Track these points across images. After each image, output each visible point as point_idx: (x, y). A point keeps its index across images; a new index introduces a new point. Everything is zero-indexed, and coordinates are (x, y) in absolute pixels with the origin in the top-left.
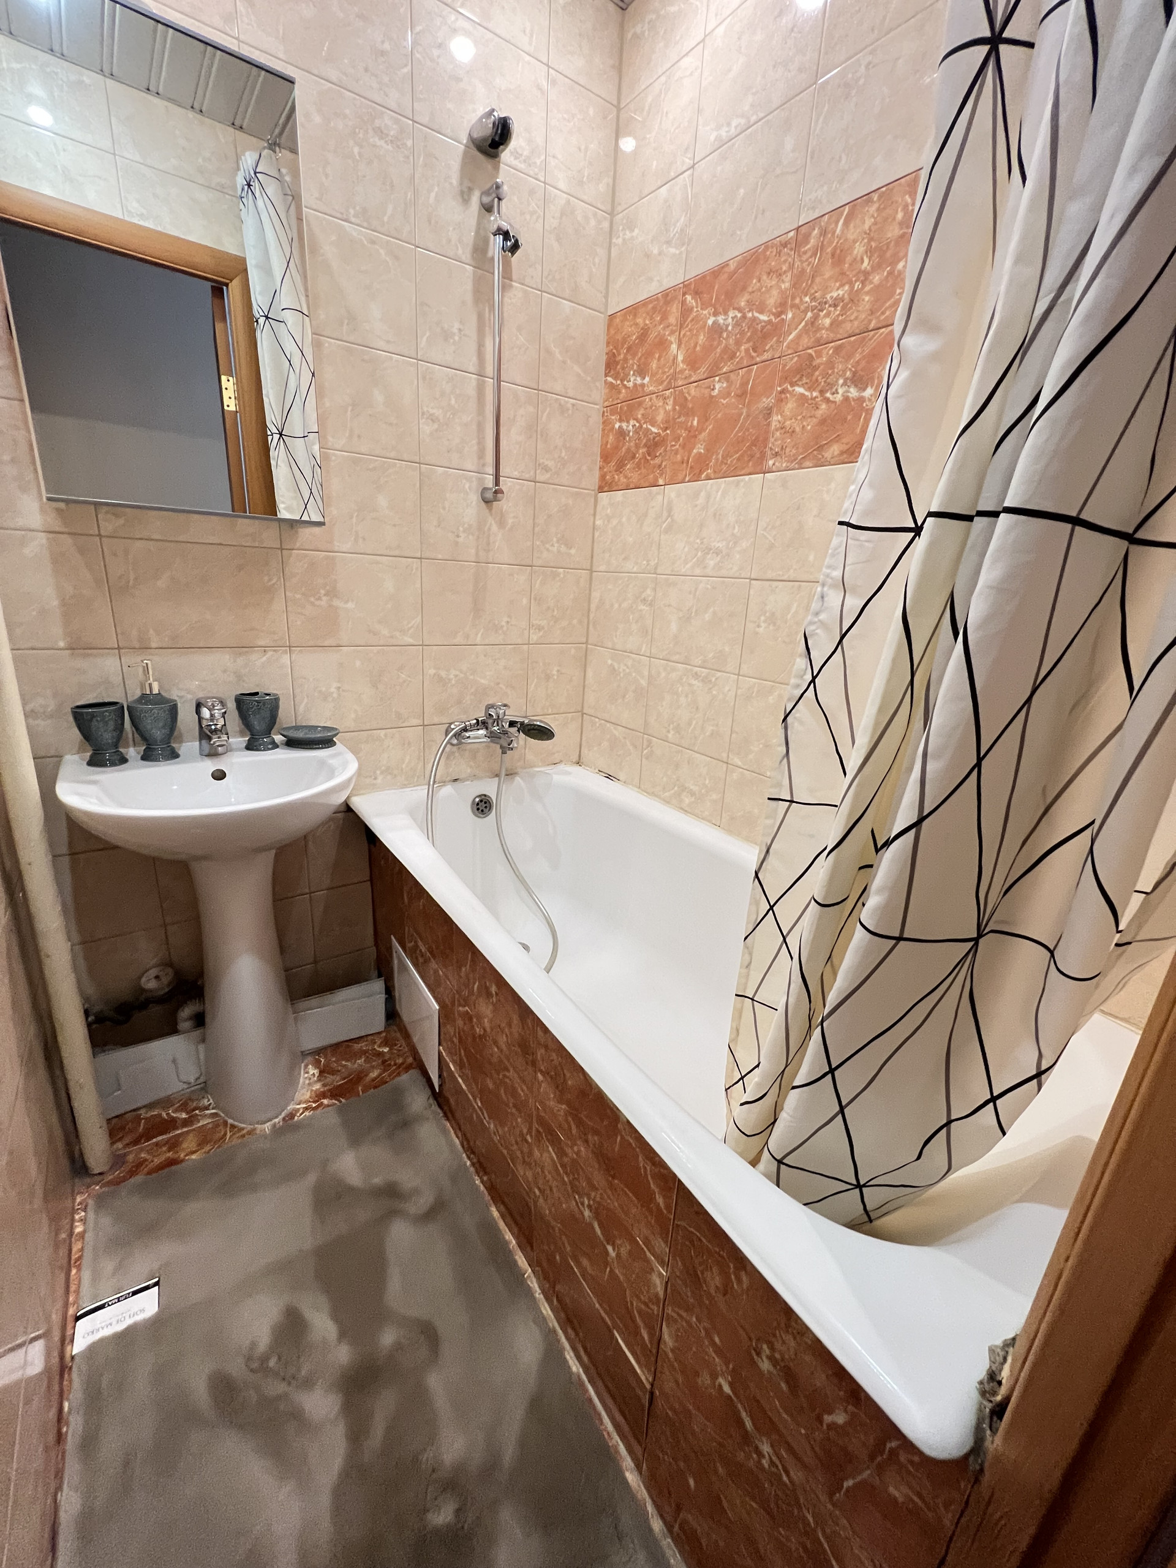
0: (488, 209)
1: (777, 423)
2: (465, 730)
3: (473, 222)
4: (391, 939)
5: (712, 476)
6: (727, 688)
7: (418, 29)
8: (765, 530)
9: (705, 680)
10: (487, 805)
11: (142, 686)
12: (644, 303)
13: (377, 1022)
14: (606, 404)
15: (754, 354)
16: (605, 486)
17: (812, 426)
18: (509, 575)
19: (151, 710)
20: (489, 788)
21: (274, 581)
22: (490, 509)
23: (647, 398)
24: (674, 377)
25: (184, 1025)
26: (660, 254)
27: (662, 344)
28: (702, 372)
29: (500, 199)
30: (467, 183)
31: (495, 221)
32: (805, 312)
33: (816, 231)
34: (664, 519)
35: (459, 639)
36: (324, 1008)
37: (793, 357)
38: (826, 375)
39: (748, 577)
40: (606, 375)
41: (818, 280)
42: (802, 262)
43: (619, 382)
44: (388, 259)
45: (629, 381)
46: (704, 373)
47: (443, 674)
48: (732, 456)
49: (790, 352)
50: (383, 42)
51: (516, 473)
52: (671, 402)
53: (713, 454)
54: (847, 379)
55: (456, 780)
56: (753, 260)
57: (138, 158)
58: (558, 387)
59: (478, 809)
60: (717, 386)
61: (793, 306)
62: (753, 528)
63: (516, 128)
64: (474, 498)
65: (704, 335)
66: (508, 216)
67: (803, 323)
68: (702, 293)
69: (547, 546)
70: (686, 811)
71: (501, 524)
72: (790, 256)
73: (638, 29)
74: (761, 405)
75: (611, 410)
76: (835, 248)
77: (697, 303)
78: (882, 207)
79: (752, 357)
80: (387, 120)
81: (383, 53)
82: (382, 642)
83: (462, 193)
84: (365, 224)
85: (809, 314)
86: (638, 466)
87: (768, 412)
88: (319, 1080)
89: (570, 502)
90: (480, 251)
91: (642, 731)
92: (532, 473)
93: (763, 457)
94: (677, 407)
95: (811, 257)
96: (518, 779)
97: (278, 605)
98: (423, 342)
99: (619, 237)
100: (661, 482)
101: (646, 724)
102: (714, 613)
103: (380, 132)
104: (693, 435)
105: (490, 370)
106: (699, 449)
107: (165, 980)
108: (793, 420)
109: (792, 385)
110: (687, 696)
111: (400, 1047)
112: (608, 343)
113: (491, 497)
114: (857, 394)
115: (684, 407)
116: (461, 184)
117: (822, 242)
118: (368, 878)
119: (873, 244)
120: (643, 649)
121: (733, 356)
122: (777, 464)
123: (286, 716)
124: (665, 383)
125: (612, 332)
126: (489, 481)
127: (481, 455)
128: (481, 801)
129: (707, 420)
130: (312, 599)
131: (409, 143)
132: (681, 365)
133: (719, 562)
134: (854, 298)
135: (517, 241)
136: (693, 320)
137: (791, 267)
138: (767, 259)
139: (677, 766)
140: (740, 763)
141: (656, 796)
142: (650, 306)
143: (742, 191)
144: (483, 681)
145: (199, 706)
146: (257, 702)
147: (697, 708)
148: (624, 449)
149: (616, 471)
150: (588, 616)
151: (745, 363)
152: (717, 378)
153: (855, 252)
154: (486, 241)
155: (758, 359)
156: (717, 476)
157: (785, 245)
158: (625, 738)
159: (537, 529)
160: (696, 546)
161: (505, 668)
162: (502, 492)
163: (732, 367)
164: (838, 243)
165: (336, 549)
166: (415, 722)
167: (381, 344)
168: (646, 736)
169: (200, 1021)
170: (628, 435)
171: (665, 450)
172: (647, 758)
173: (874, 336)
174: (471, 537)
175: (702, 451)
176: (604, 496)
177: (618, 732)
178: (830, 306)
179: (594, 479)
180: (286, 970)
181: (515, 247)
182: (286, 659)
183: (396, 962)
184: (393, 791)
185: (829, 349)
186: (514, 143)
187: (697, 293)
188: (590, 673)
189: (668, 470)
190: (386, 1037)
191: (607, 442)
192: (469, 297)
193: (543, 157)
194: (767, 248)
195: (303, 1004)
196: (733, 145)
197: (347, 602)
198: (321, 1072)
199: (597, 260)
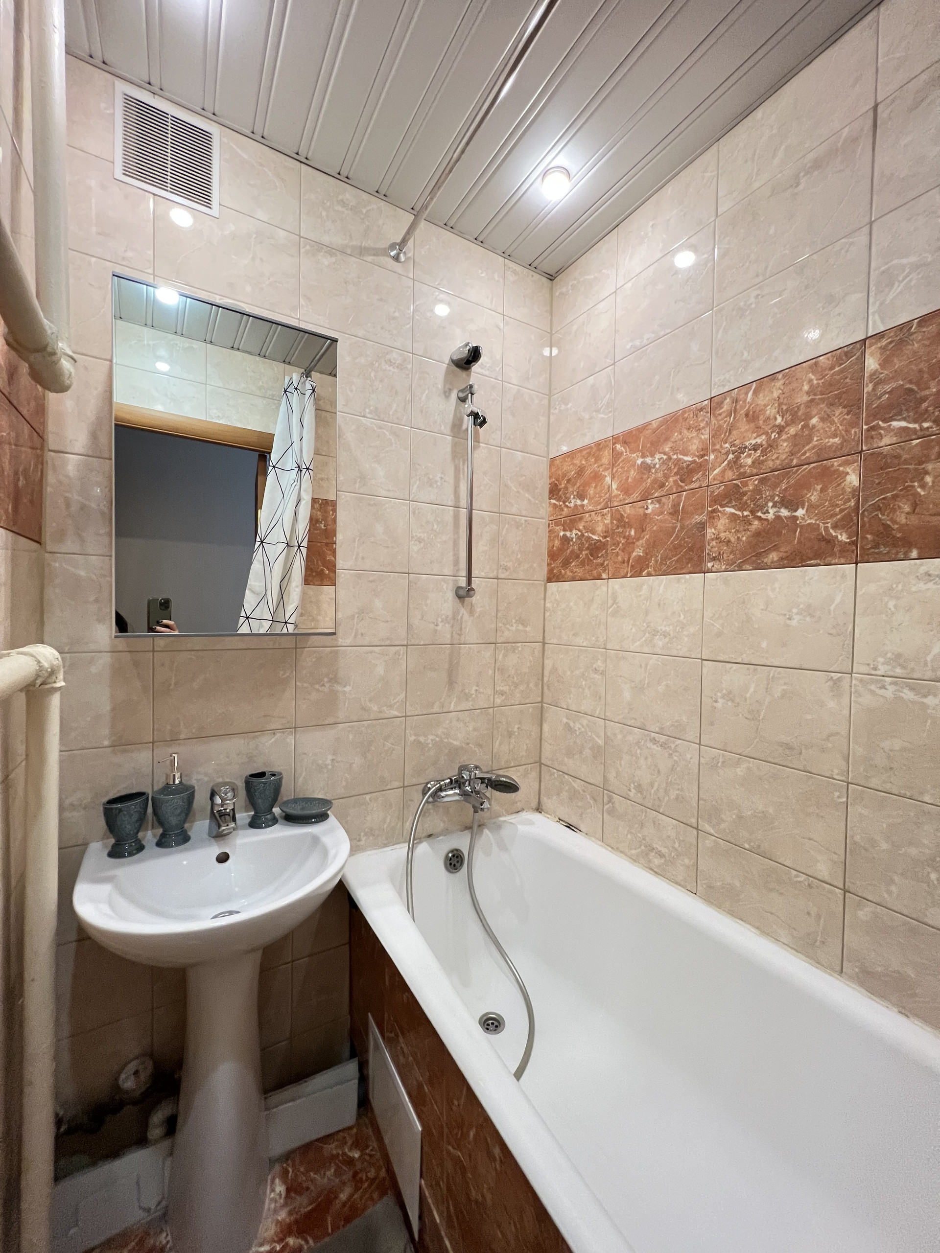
0: (463, 400)
1: (712, 534)
2: (440, 789)
3: (453, 408)
4: (368, 1015)
5: (653, 573)
6: (689, 756)
7: (417, 303)
8: (711, 618)
9: (664, 746)
10: (459, 859)
11: (167, 776)
12: (580, 450)
13: (348, 1114)
14: (552, 518)
15: (683, 484)
16: (553, 577)
17: (747, 538)
18: (478, 652)
19: (173, 799)
20: (462, 842)
21: (288, 674)
22: (463, 603)
23: (587, 515)
24: (610, 500)
25: (155, 1132)
26: (591, 418)
27: (597, 477)
28: (635, 496)
29: (472, 394)
30: (448, 386)
31: (469, 407)
32: (727, 454)
33: (728, 400)
34: (609, 605)
35: (436, 709)
36: (298, 1102)
37: (720, 487)
38: (753, 499)
39: (700, 657)
40: (550, 498)
41: (734, 432)
42: (718, 421)
43: (561, 503)
44: (391, 437)
45: (570, 502)
46: (637, 497)
47: (422, 739)
48: (671, 559)
49: (715, 482)
50: (394, 312)
51: (483, 574)
52: (609, 517)
53: (652, 557)
54: (777, 502)
55: (430, 836)
56: (673, 421)
57: (221, 385)
58: (514, 510)
59: (451, 864)
60: (650, 507)
61: (713, 451)
62: (699, 615)
63: (483, 352)
64: (450, 595)
65: (635, 471)
66: (476, 404)
67: (726, 462)
68: (630, 443)
69: (508, 626)
70: (656, 872)
71: (471, 612)
72: (707, 417)
73: (564, 290)
74: (693, 521)
75: (555, 523)
76: (748, 411)
77: (626, 449)
78: (787, 382)
79: (681, 487)
80: (395, 355)
81: (394, 318)
82: (372, 717)
83: (445, 392)
84: (376, 418)
85: (731, 456)
86: (582, 564)
87: (702, 526)
88: (286, 1204)
89: (525, 591)
90: (456, 427)
91: (602, 786)
92: (495, 572)
93: (701, 560)
94: (615, 522)
95: (726, 417)
96: (486, 831)
97: (289, 693)
98: (414, 489)
99: (556, 409)
100: (604, 576)
101: (605, 779)
102: (667, 686)
103: (390, 363)
104: (630, 543)
105: (464, 502)
106: (638, 552)
107: (143, 1077)
108: (727, 533)
109: (722, 506)
110: (646, 758)
111: (372, 1150)
112: (550, 477)
113: (464, 594)
114: (789, 514)
115: (621, 521)
116: (445, 386)
117: (735, 408)
118: (347, 941)
119: (784, 407)
120: (598, 712)
121: (662, 486)
122: (715, 566)
123: (287, 792)
124: (602, 504)
125: (554, 469)
126: (463, 582)
127: (456, 562)
128: (453, 856)
129: (643, 531)
130: (317, 687)
131: (409, 367)
132: (616, 491)
133: (668, 643)
134: (772, 445)
135: (484, 419)
136: (623, 461)
137: (709, 424)
138: (685, 419)
139: (642, 825)
140: (712, 831)
141: (622, 852)
142: (585, 452)
143: (657, 377)
144: (455, 743)
145: (213, 794)
146: (265, 783)
147: (659, 772)
148: (568, 551)
149: (562, 567)
150: (542, 680)
151: (674, 490)
152: (650, 501)
153: (768, 412)
154: (461, 420)
155: (686, 488)
156: (657, 573)
157: (701, 410)
158: (584, 791)
159: (499, 614)
160: (643, 629)
161: (475, 730)
162: (474, 590)
163: (663, 493)
164: (749, 407)
165: (340, 644)
166: (396, 784)
167: (383, 493)
168: (606, 792)
169: (171, 1127)
170: (572, 541)
171: (606, 552)
172: (609, 814)
173: (797, 471)
174: (447, 625)
175: (641, 554)
176: (552, 586)
177: (577, 785)
178: (749, 450)
179: (543, 572)
180: (263, 1050)
181: (484, 422)
182: (291, 740)
183: (372, 1043)
184: (374, 851)
185: (755, 481)
186: (483, 359)
187: (625, 443)
188: (546, 727)
189: (610, 567)
190: (356, 1134)
191: (553, 546)
192: (449, 457)
193: (501, 366)
194: (684, 412)
195: (276, 1097)
196: (647, 349)
197: (345, 686)
198: (288, 1190)
199: (540, 424)
